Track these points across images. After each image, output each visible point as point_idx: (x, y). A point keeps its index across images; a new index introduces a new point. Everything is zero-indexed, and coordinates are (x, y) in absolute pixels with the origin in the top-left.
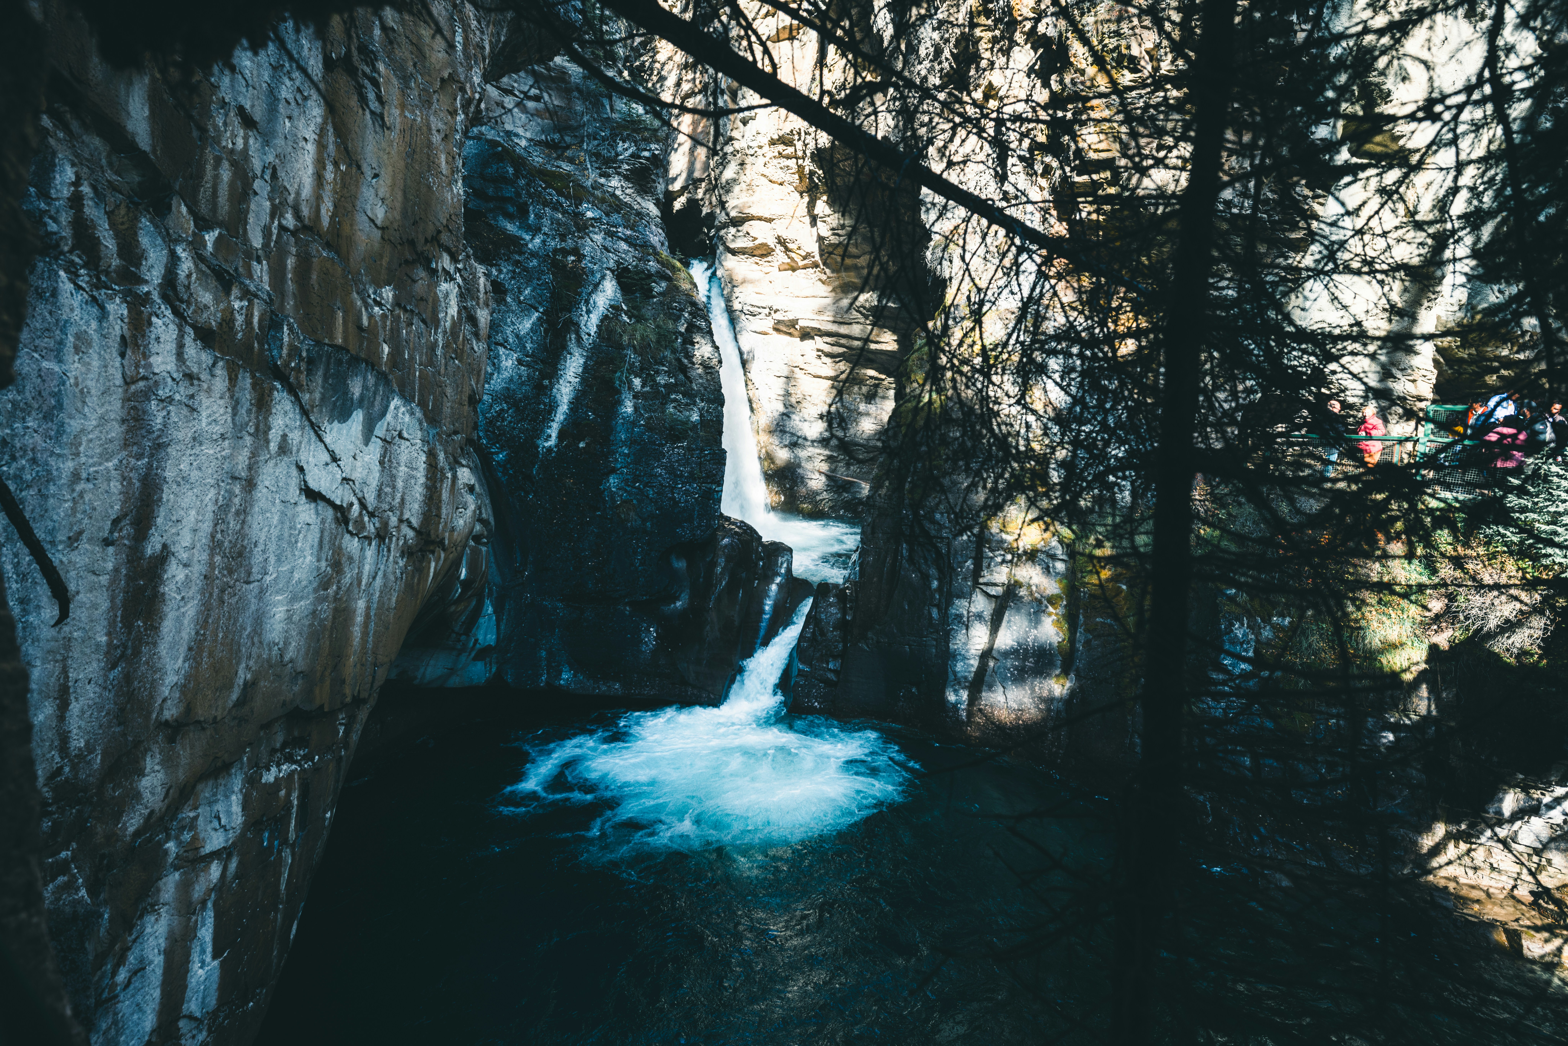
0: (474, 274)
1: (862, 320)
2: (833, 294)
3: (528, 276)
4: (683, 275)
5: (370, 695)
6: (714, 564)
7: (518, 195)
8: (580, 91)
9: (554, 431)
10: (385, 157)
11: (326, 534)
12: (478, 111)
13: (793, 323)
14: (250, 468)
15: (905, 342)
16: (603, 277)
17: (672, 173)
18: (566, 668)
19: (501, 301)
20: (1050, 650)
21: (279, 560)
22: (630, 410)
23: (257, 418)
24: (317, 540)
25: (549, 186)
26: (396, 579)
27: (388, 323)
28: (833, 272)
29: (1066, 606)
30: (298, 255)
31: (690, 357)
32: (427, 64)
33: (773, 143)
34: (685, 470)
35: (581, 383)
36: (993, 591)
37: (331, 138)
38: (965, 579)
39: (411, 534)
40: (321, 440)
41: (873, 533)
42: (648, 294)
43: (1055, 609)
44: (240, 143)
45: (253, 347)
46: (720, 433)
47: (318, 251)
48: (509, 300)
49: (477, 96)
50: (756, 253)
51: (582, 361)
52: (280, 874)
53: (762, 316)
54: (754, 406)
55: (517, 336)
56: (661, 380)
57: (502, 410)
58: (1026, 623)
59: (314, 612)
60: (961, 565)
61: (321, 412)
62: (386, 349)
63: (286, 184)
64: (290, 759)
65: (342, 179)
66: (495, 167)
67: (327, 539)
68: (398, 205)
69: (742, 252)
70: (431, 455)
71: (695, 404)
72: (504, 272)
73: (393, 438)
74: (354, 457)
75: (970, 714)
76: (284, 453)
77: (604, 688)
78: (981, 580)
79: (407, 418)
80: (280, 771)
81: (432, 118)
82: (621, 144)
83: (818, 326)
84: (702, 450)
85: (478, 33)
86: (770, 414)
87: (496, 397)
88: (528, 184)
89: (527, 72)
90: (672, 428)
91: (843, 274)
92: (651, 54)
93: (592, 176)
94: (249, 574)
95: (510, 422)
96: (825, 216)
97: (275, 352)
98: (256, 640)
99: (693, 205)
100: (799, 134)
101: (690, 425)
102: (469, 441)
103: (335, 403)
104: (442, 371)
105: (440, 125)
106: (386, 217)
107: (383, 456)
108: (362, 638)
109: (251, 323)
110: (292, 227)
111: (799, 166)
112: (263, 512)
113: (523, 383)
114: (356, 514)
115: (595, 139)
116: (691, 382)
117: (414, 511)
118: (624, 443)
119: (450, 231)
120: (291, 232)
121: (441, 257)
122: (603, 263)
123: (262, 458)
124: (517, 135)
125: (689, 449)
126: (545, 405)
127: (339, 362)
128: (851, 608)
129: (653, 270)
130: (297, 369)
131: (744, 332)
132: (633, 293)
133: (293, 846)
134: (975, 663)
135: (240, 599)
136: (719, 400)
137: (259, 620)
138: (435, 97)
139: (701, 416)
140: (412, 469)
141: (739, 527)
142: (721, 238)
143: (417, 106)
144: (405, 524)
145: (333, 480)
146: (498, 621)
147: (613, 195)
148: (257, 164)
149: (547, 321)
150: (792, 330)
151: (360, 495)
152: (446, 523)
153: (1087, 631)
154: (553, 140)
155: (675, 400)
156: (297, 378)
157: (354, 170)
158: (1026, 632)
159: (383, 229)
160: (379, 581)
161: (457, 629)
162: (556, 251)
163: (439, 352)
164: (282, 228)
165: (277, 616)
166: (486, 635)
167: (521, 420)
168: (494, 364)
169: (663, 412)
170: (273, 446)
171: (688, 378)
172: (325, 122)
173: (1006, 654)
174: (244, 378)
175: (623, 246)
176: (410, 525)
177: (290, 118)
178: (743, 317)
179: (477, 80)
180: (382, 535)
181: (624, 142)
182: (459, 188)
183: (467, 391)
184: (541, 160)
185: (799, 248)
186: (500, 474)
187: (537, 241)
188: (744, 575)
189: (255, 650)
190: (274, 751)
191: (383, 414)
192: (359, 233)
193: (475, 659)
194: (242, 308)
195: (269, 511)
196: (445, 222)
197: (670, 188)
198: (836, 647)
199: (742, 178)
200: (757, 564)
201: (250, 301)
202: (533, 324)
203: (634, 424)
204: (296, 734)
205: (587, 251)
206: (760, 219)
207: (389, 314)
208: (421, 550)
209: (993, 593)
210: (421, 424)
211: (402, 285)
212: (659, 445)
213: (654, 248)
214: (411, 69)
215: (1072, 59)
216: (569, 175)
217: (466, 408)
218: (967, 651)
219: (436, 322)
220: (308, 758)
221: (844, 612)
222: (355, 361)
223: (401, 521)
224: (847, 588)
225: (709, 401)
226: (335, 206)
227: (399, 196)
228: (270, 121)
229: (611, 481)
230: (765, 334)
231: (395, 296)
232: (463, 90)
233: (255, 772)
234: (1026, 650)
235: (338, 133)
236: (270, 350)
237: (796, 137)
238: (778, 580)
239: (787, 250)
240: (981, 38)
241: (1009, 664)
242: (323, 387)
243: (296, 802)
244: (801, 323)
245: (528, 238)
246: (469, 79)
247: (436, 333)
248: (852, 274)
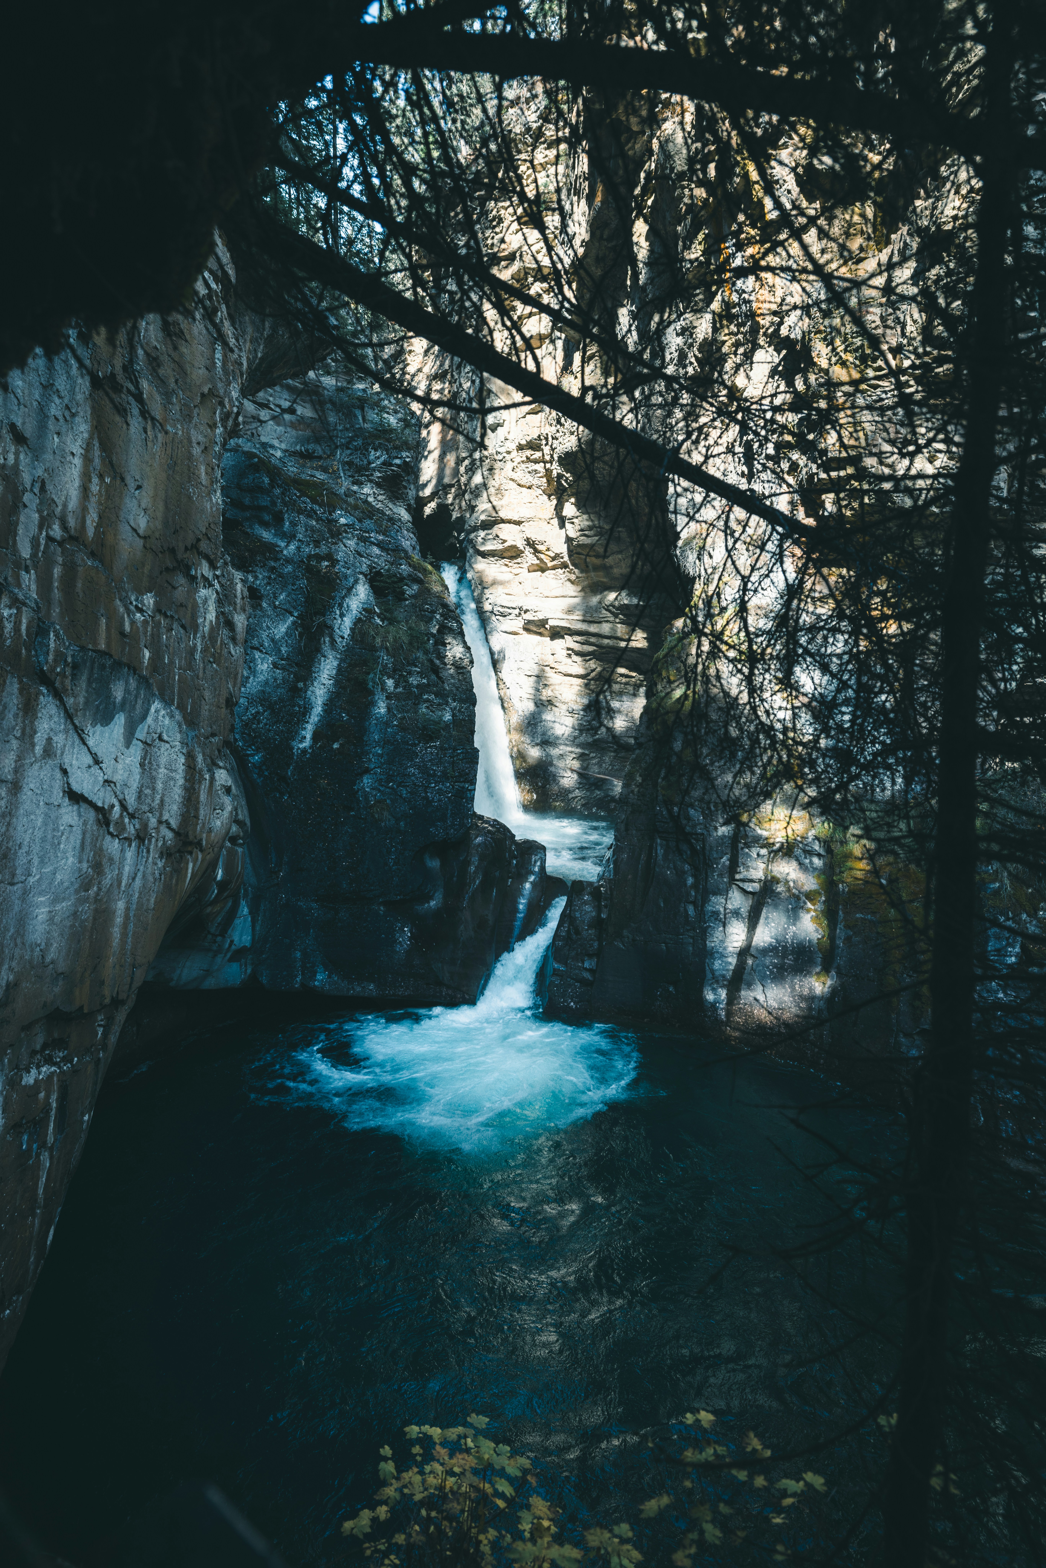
0: (231, 581)
1: (612, 619)
2: (582, 594)
3: (283, 581)
4: (434, 577)
5: (128, 996)
6: (468, 863)
7: (274, 503)
8: (333, 403)
9: (308, 732)
10: (148, 469)
11: (88, 835)
12: (236, 424)
13: (543, 623)
14: (16, 771)
15: (654, 639)
16: (356, 581)
17: (423, 479)
18: (320, 969)
19: (257, 606)
20: (809, 947)
21: (42, 862)
22: (383, 711)
23: (24, 722)
24: (78, 842)
25: (304, 494)
26: (155, 880)
27: (149, 629)
28: (582, 572)
29: (824, 902)
30: (64, 565)
31: (442, 657)
32: (188, 381)
33: (520, 448)
34: (438, 770)
35: (334, 685)
36: (750, 887)
37: (97, 452)
38: (721, 875)
39: (169, 835)
40: (85, 744)
41: (627, 830)
42: (400, 596)
43: (814, 905)
44: (11, 458)
45: (21, 653)
46: (473, 732)
47: (83, 560)
48: (264, 605)
49: (235, 410)
50: (505, 555)
51: (335, 663)
52: (38, 1178)
53: (510, 617)
54: (506, 705)
55: (273, 640)
56: (414, 680)
57: (258, 713)
58: (784, 920)
59: (75, 914)
60: (717, 860)
61: (84, 715)
62: (147, 654)
63: (54, 496)
64: (49, 1061)
65: (107, 491)
66: (251, 477)
67: (88, 840)
68: (159, 515)
69: (492, 554)
70: (190, 757)
71: (447, 704)
72: (260, 579)
73: (153, 741)
74: (116, 760)
75: (729, 1014)
76: (49, 756)
77: (358, 989)
78: (737, 877)
79: (167, 721)
80: (39, 1073)
81: (192, 431)
82: (373, 452)
83: (568, 625)
84: (455, 749)
85: (236, 350)
86: (521, 713)
87: (251, 701)
88: (283, 493)
89: (282, 386)
90: (424, 728)
91: (592, 574)
92: (401, 366)
93: (345, 484)
94: (13, 875)
95: (266, 724)
96: (573, 517)
97: (41, 658)
98: (19, 941)
99: (443, 510)
100: (547, 439)
101: (442, 725)
102: (227, 743)
103: (98, 707)
104: (201, 675)
105: (201, 438)
106: (148, 526)
107: (144, 758)
108: (121, 939)
109: (20, 630)
110: (58, 538)
111: (547, 470)
112: (28, 814)
113: (278, 686)
114: (117, 816)
115: (348, 448)
116: (443, 682)
117: (172, 812)
118: (378, 744)
119: (209, 539)
120: (58, 542)
121: (200, 564)
122: (356, 568)
123: (28, 761)
124: (272, 447)
125: (441, 748)
126: (300, 707)
127: (103, 667)
128: (606, 906)
129: (405, 574)
130: (63, 674)
131: (494, 633)
132: (386, 596)
133: (51, 1149)
134: (733, 960)
135: (5, 900)
136: (471, 700)
137: (22, 921)
138: (196, 411)
139: (453, 715)
140: (172, 771)
141: (492, 826)
142: (471, 541)
143: (178, 420)
144: (164, 825)
145: (95, 782)
146: (254, 922)
147: (366, 502)
148: (27, 478)
149: (302, 625)
150: (542, 630)
151: (121, 797)
152: (204, 824)
153: (847, 927)
154: (307, 450)
155: (428, 700)
156: (62, 683)
157: (118, 481)
158: (785, 929)
159: (145, 538)
160: (138, 882)
161: (213, 930)
162: (310, 557)
163: (197, 657)
164: (50, 539)
165: (39, 917)
166: (241, 936)
167: (276, 722)
168: (250, 668)
169: (416, 712)
170: (38, 749)
171: (440, 678)
172: (91, 437)
173: (765, 951)
174: (11, 683)
175: (376, 550)
176: (169, 827)
177: (58, 434)
178: (494, 618)
179: (235, 394)
180: (142, 837)
181: (376, 450)
182: (218, 498)
183: (224, 694)
184: (295, 470)
185: (548, 550)
186: (255, 776)
187: (292, 547)
188: (497, 874)
189: (17, 952)
190: (34, 1053)
191: (144, 717)
192: (122, 543)
193: (230, 960)
194: (10, 616)
195: (34, 813)
196: (204, 530)
197: (421, 494)
198: (592, 946)
199: (490, 482)
200: (510, 863)
201: (18, 609)
202: (288, 628)
203: (387, 724)
204: (56, 1035)
205: (340, 556)
206: (509, 522)
207: (150, 620)
208: (179, 851)
209: (750, 889)
210: (180, 726)
211: (162, 591)
212: (412, 745)
213: (406, 552)
214: (173, 385)
215: (816, 360)
216: (322, 483)
217: (223, 710)
218: (725, 949)
219: (195, 628)
220: (67, 1059)
221: (599, 910)
222: (118, 665)
223: (160, 822)
224: (602, 886)
225: (461, 701)
226: (100, 517)
227: (161, 507)
228: (39, 437)
229: (365, 781)
230: (515, 633)
231: (156, 603)
232: (221, 403)
233: (16, 1074)
234: (785, 947)
235: (104, 447)
236: (37, 656)
237: (544, 442)
238: (532, 878)
239: (536, 551)
240: (724, 342)
241: (767, 961)
242: (87, 691)
243: (54, 1105)
244: (551, 623)
245: (283, 544)
246: (228, 394)
247: (194, 638)
248: (601, 573)
